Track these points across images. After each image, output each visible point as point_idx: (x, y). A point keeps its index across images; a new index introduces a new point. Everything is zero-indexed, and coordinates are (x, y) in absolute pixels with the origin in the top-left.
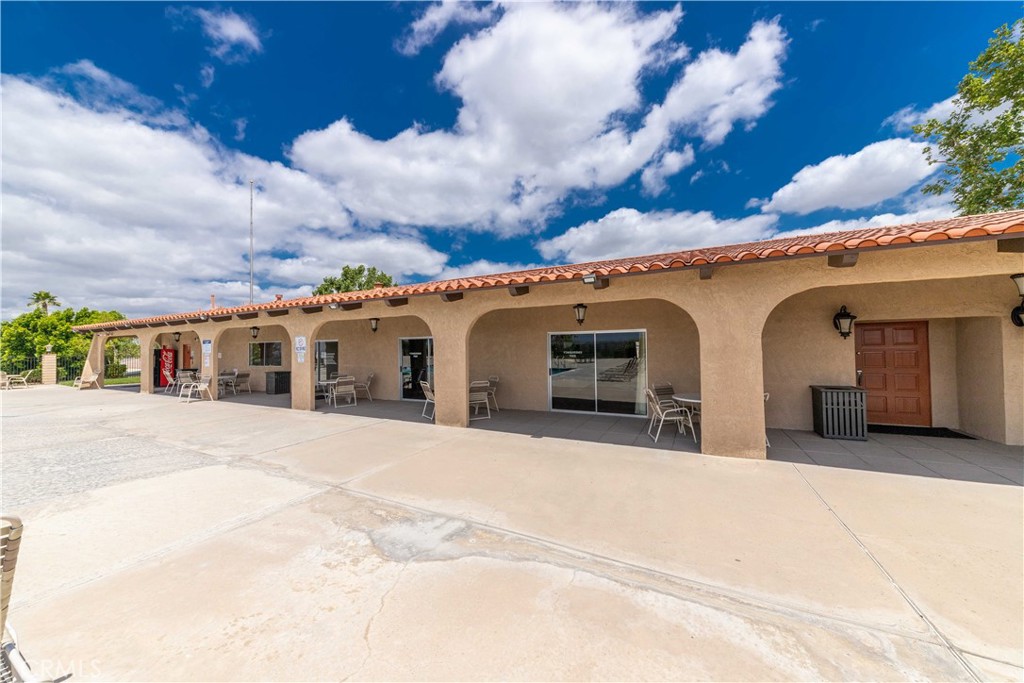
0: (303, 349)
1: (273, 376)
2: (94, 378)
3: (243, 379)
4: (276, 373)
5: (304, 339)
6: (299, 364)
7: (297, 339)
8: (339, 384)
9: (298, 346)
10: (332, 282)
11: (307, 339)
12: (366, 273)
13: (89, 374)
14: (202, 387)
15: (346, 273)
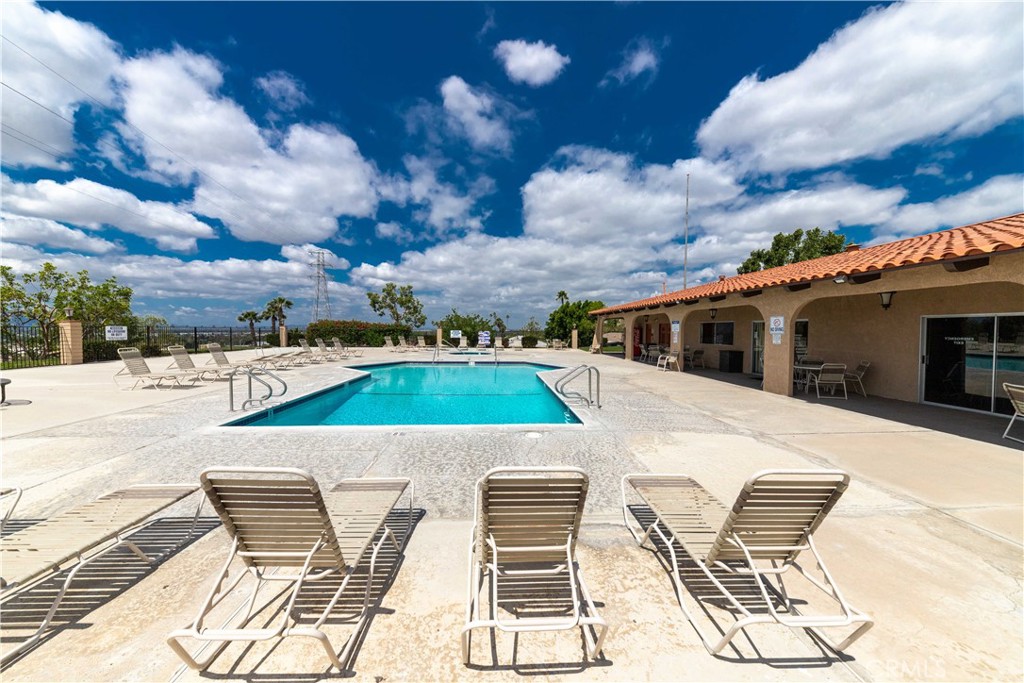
0: (781, 329)
1: (728, 354)
2: (598, 347)
3: (698, 355)
4: (731, 352)
5: (781, 319)
6: (775, 345)
7: (773, 319)
8: (824, 371)
9: (772, 326)
10: (758, 256)
11: (785, 319)
12: (804, 237)
13: (596, 345)
14: (672, 359)
15: (779, 242)
